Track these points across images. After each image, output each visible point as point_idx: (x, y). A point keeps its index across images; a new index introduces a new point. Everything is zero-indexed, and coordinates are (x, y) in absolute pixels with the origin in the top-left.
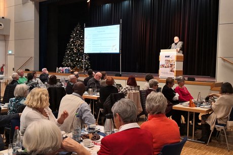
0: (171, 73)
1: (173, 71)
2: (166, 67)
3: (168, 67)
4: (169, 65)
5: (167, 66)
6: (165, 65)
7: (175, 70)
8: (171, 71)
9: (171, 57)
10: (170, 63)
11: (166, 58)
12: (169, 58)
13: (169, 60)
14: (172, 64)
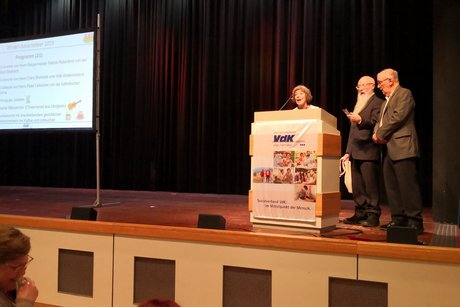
0: (301, 203)
1: (312, 198)
2: (277, 181)
3: (288, 180)
4: (294, 173)
5: (281, 176)
6: (276, 173)
7: (317, 190)
8: (303, 196)
9: (298, 142)
10: (295, 164)
11: (279, 143)
12: (293, 143)
13: (293, 152)
14: (306, 168)
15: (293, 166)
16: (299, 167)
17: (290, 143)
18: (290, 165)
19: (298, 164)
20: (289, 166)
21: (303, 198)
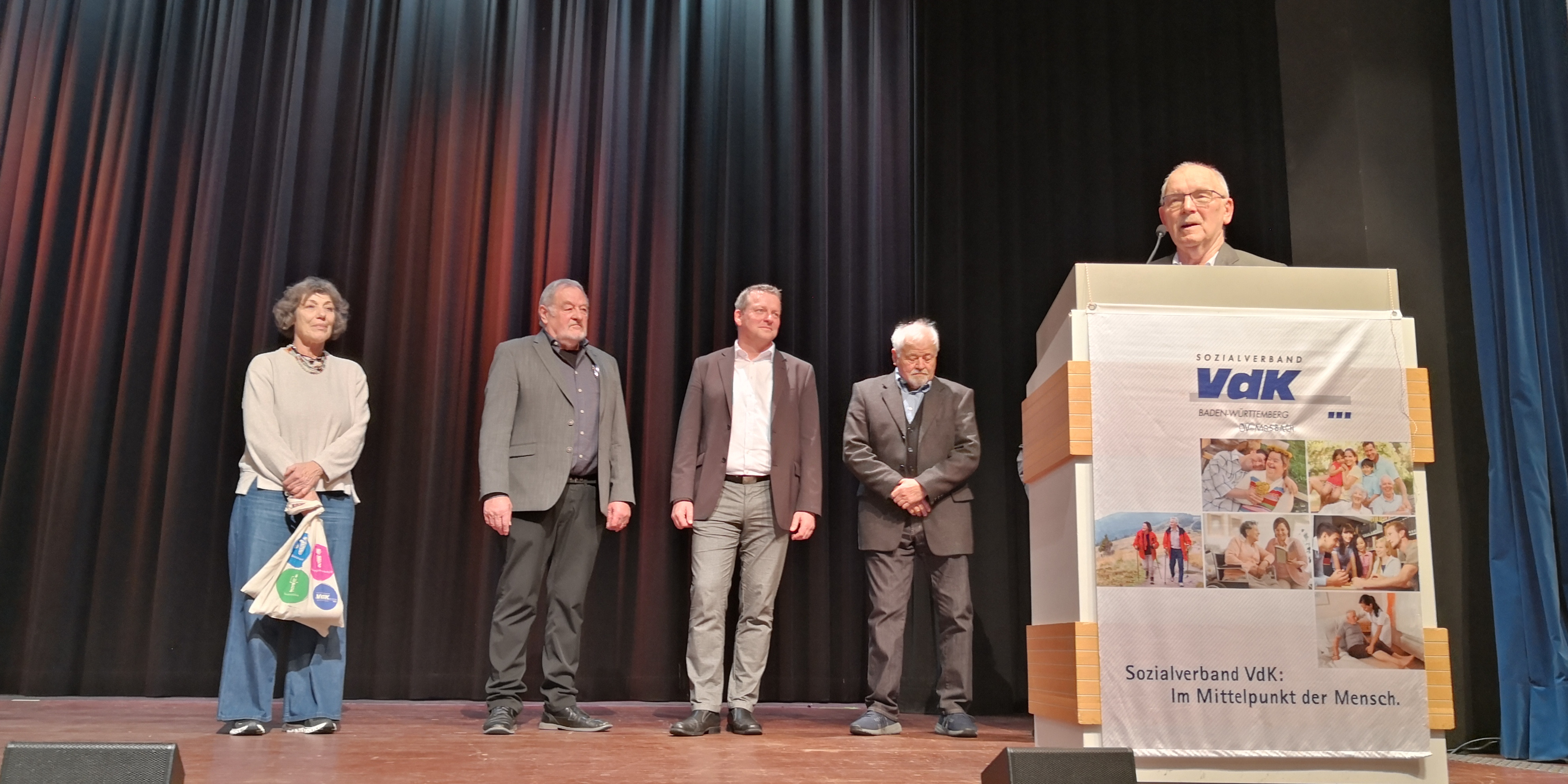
0: (1353, 674)
1: (1403, 650)
2: (1225, 575)
3: (1281, 571)
6: (1219, 538)
8: (1360, 645)
9: (1319, 400)
10: (1312, 498)
11: (1223, 403)
12: (1295, 408)
13: (1299, 446)
14: (1364, 514)
15: (1299, 505)
16: (1329, 511)
17: (1277, 404)
18: (1286, 503)
19: (1327, 499)
20: (1284, 508)
21: (1358, 652)
